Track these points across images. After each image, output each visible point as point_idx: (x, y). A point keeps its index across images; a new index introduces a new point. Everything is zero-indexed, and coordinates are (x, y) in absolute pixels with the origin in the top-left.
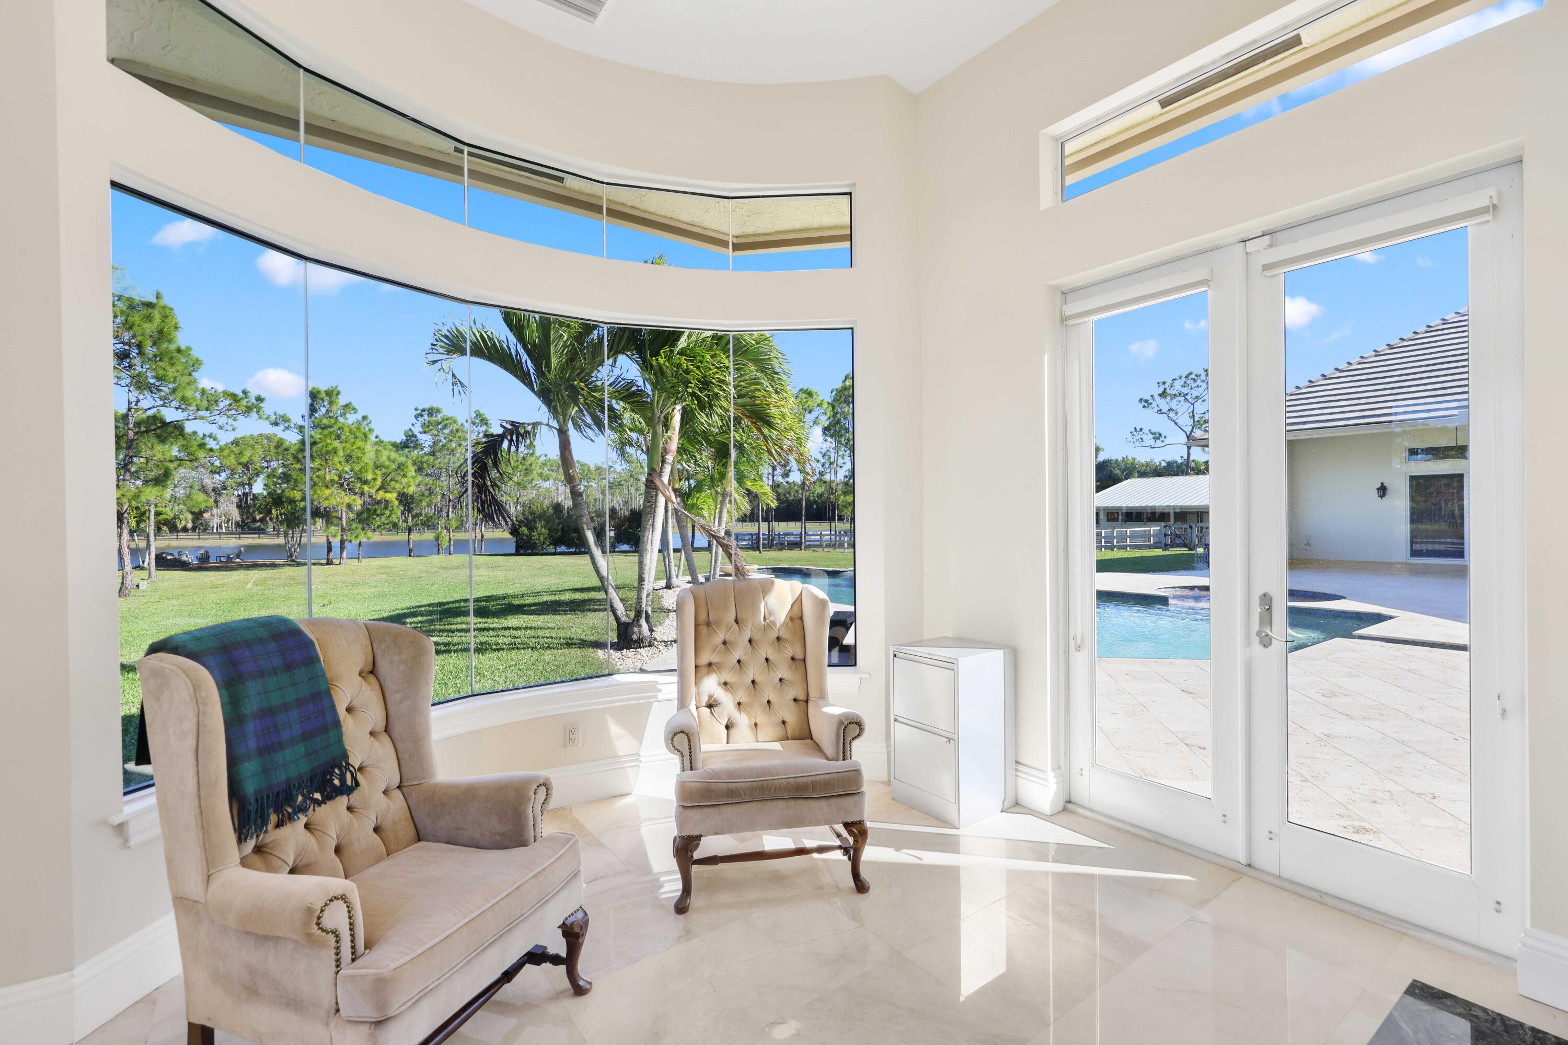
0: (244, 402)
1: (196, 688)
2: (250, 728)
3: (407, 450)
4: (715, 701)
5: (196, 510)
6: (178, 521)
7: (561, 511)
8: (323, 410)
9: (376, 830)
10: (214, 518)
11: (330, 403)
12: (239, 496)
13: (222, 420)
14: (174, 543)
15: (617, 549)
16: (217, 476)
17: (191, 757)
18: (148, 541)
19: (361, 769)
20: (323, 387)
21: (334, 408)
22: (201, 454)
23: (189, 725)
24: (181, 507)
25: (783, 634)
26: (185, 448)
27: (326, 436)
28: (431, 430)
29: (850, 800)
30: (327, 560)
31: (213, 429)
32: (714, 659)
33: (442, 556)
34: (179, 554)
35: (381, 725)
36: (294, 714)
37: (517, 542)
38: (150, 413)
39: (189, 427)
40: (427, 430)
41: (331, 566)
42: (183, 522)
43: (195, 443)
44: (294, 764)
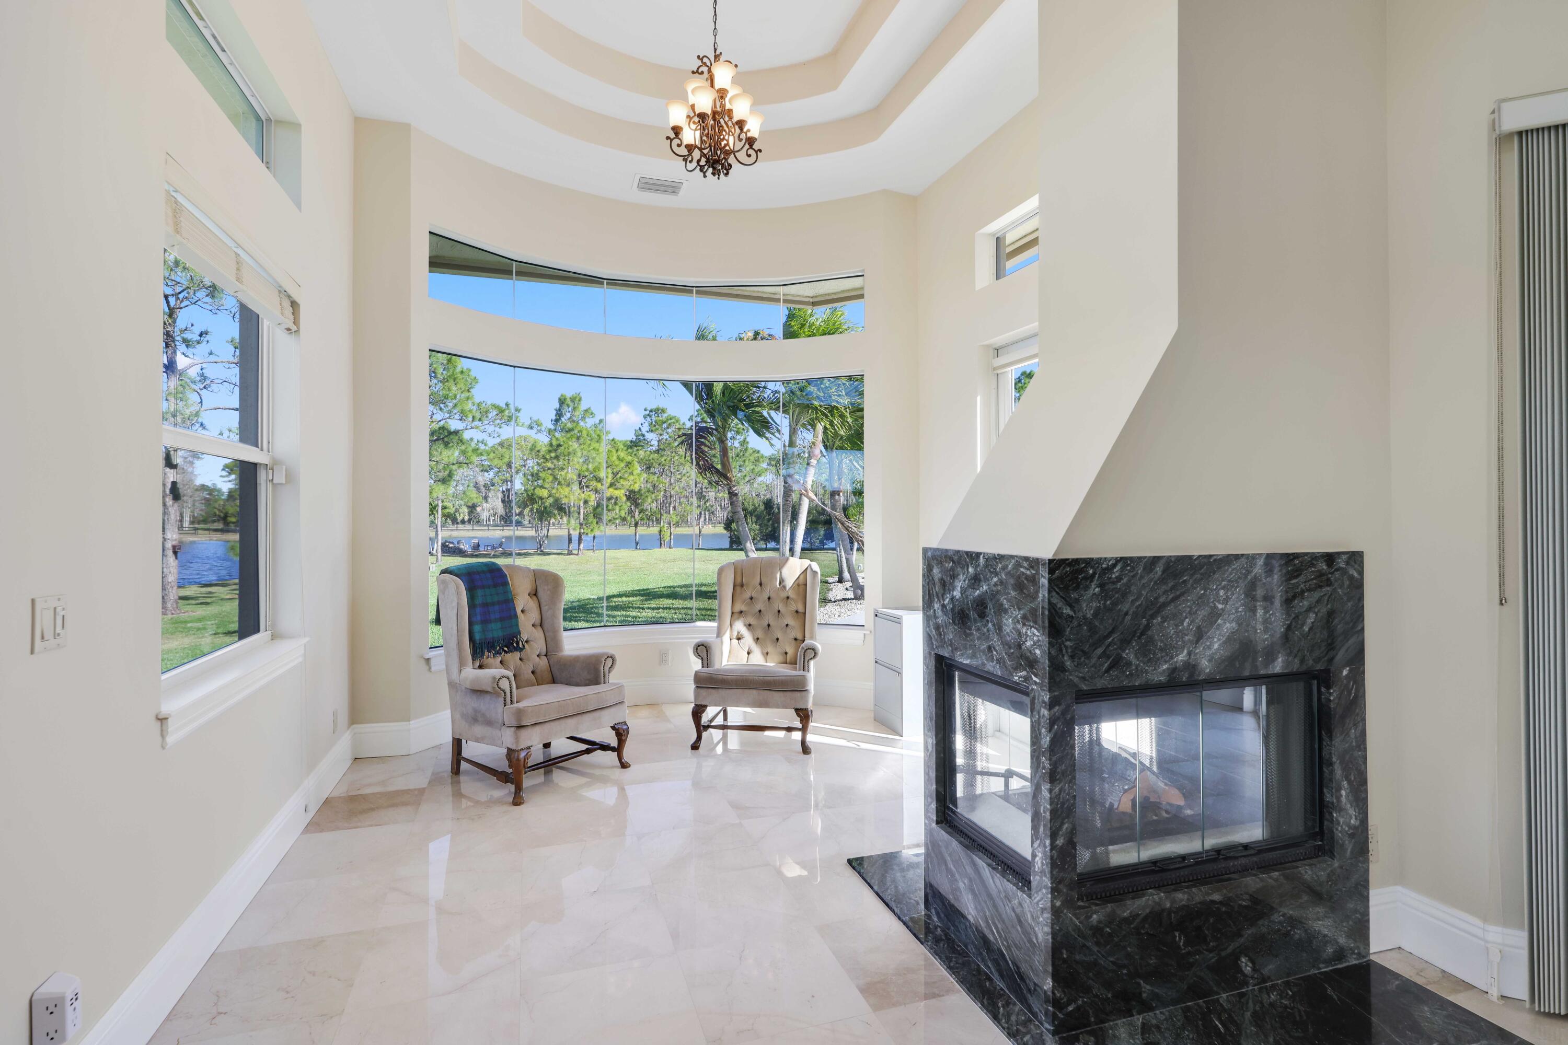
0: (506, 413)
1: (458, 588)
2: (478, 610)
3: (635, 449)
4: (742, 635)
5: (470, 504)
6: (457, 515)
7: (772, 508)
8: (568, 415)
9: (533, 672)
10: (484, 512)
11: (574, 409)
12: (503, 492)
13: (490, 428)
14: (455, 534)
15: (826, 547)
16: (486, 474)
17: (455, 618)
18: (437, 531)
19: (527, 642)
20: (568, 395)
21: (577, 413)
22: (475, 459)
23: (455, 604)
24: (460, 501)
25: (791, 595)
26: (464, 452)
27: (568, 438)
28: (657, 429)
29: (798, 694)
30: (568, 550)
31: (484, 436)
32: (743, 608)
33: (663, 549)
34: (458, 543)
35: (538, 622)
36: (497, 608)
37: (730, 537)
38: (441, 424)
39: (466, 435)
40: (654, 429)
41: (571, 556)
42: (462, 515)
43: (470, 449)
44: (496, 631)
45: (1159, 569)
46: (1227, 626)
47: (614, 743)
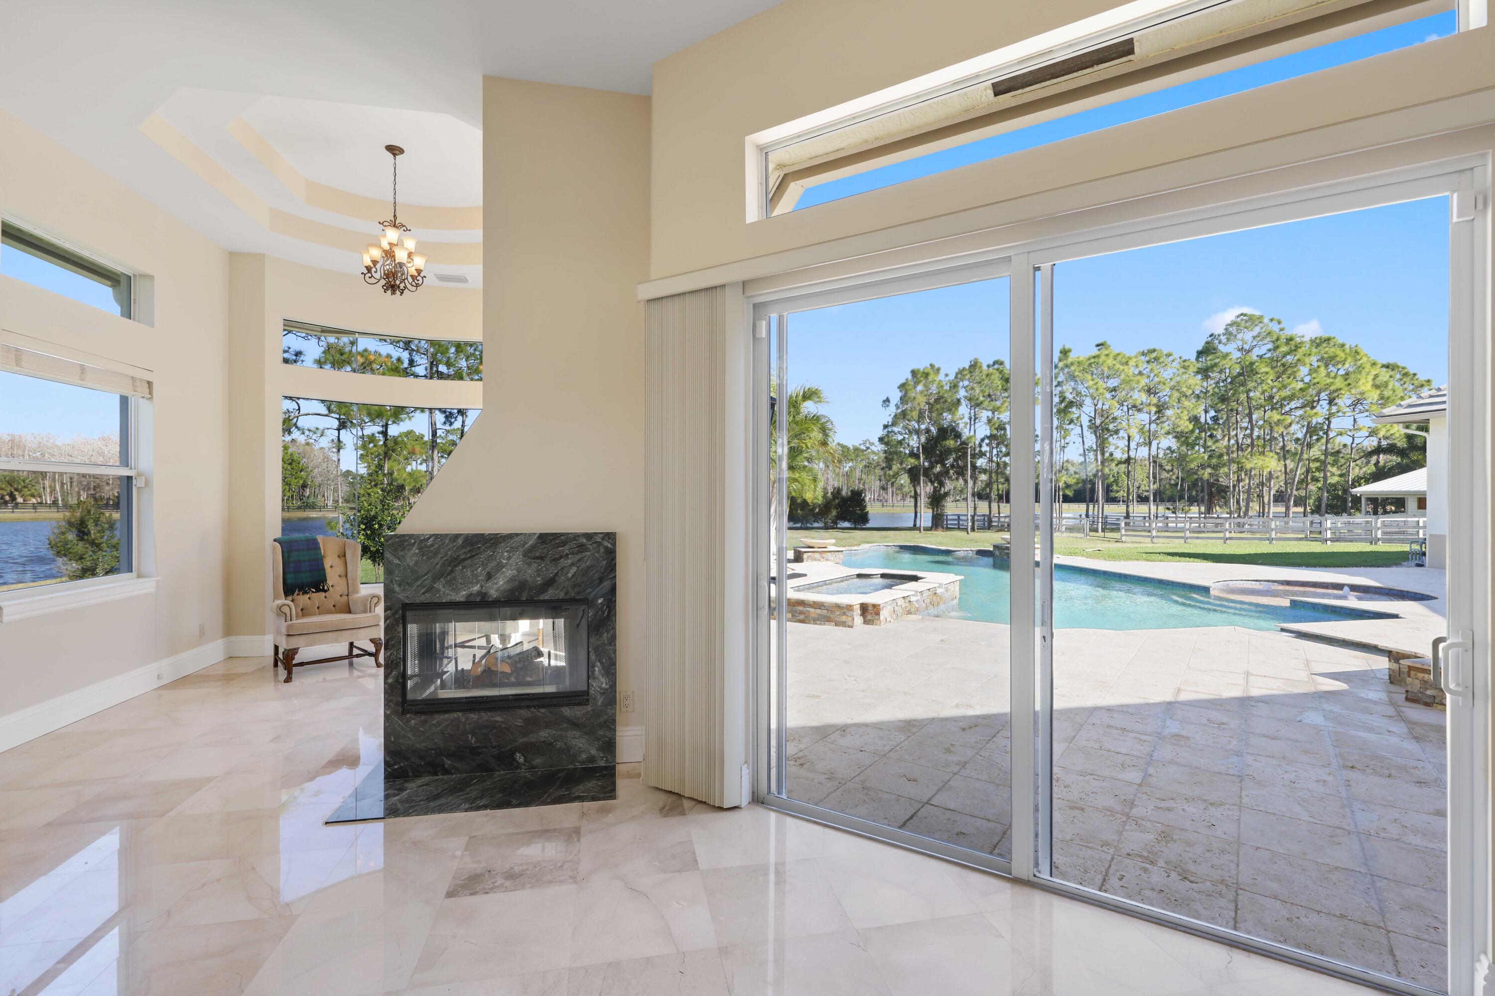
9: (333, 605)
15: (840, 527)
19: (331, 586)
44: (306, 577)
45: (460, 541)
46: (509, 573)
47: (374, 650)
